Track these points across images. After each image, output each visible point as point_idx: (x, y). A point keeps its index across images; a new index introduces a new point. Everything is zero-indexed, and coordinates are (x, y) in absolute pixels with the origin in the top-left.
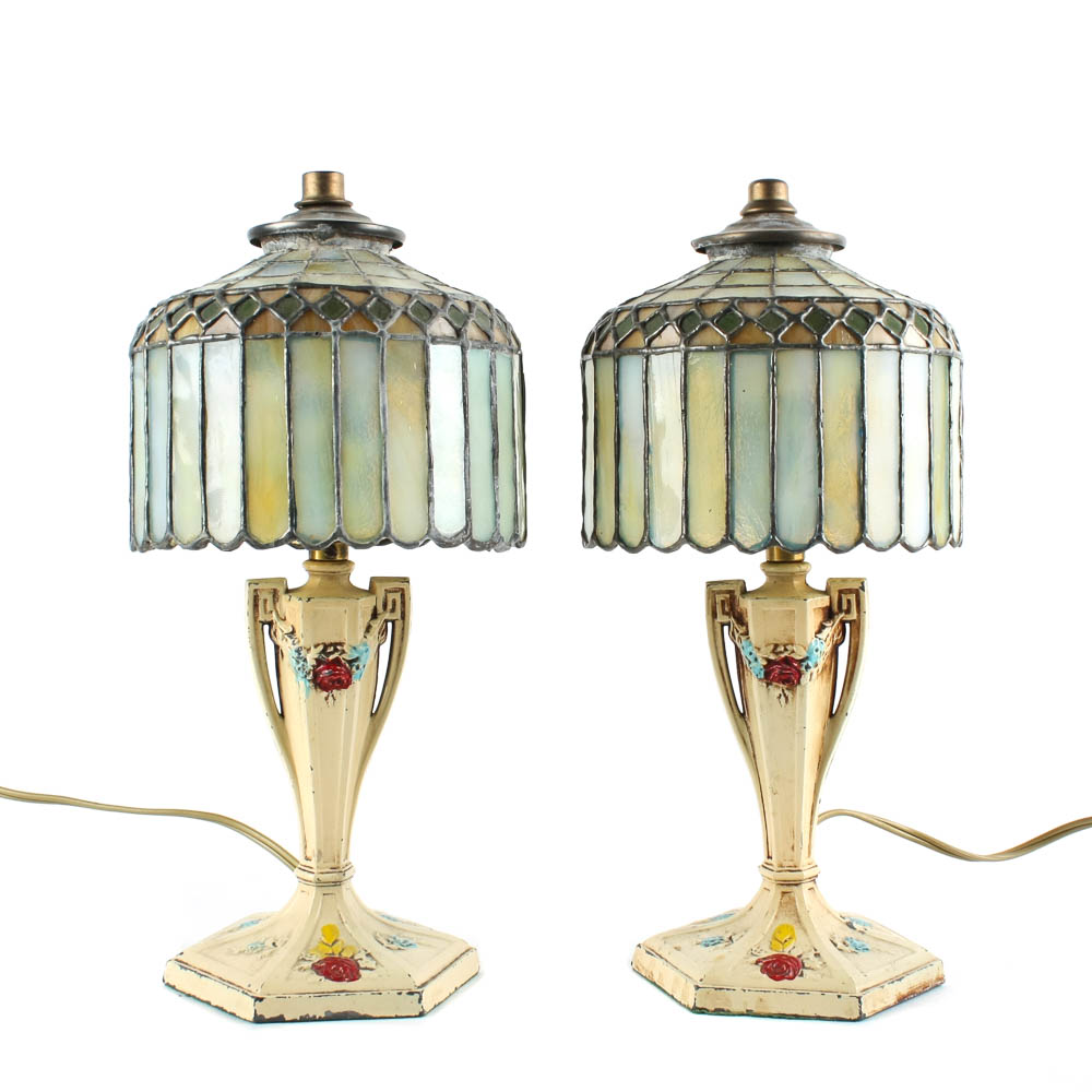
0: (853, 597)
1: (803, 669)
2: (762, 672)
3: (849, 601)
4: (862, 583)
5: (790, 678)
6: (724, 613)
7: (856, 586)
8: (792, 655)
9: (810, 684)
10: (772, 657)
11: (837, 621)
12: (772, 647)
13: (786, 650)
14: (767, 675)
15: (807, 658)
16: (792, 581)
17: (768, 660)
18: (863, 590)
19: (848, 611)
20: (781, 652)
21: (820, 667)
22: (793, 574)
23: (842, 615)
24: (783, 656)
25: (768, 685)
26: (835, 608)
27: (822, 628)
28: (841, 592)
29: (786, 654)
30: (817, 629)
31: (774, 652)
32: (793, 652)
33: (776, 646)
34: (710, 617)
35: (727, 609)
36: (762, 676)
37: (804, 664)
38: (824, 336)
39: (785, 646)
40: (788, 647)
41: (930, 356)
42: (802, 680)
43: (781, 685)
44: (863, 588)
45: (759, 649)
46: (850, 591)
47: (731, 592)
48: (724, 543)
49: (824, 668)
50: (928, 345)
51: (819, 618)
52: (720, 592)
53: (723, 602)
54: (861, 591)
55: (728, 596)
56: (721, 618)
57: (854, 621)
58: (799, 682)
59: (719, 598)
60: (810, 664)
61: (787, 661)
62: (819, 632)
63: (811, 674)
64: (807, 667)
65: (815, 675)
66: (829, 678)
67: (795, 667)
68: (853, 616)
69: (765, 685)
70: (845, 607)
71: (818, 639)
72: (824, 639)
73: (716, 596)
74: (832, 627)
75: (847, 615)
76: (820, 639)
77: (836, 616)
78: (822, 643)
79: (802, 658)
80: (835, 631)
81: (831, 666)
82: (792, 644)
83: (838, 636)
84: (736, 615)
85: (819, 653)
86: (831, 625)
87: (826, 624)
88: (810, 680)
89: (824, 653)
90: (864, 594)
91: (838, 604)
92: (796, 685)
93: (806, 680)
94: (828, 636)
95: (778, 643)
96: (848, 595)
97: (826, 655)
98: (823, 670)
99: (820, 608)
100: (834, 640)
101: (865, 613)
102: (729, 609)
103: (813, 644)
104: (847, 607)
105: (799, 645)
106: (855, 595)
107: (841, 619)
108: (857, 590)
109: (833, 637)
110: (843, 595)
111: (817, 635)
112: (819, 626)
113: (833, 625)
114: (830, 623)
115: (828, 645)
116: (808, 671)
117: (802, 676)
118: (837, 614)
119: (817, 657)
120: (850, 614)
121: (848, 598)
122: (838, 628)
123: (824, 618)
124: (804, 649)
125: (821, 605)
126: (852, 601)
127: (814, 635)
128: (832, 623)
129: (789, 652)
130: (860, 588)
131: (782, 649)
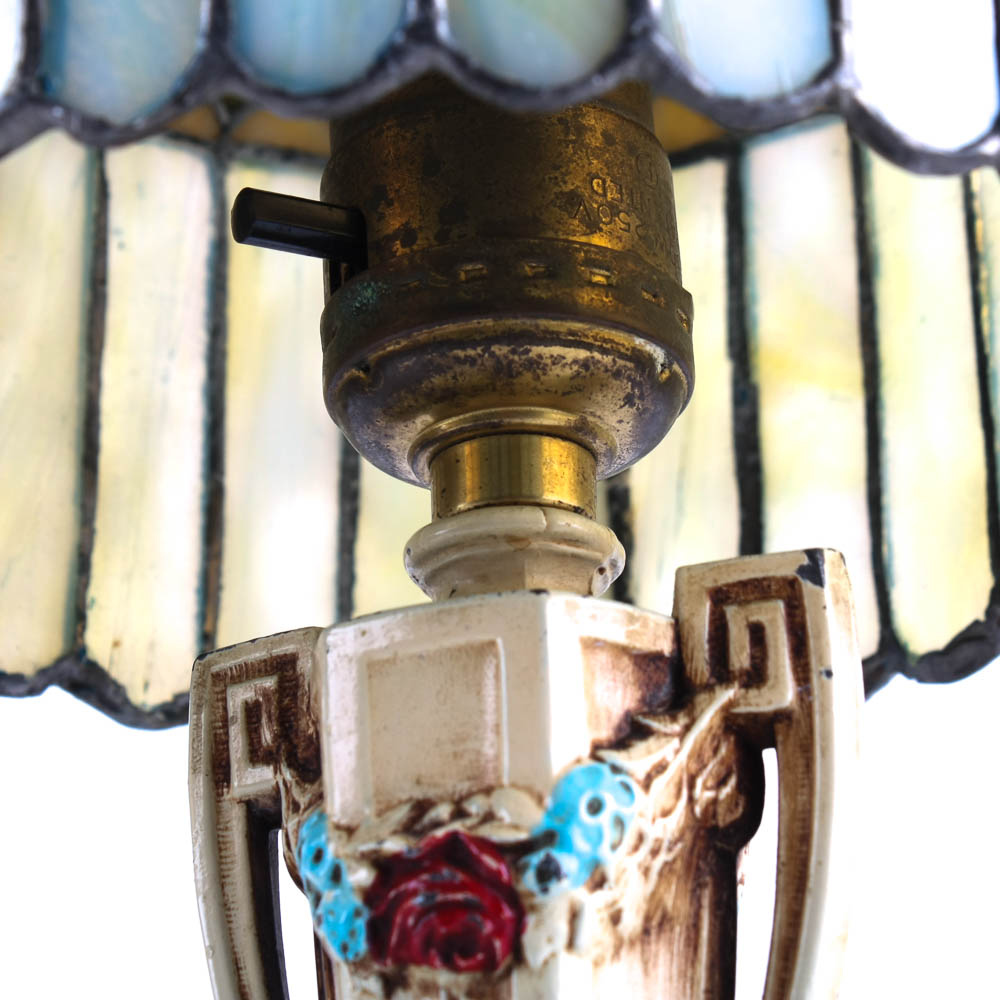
0: (773, 615)
2: (361, 924)
3: (757, 633)
5: (473, 931)
6: (257, 755)
7: (788, 567)
8: (487, 831)
9: (565, 959)
11: (708, 717)
12: (401, 814)
13: (459, 813)
14: (377, 933)
15: (549, 838)
18: (818, 580)
19: (756, 676)
20: (438, 824)
21: (629, 903)
22: (517, 541)
23: (726, 695)
24: (440, 833)
27: (631, 732)
28: (720, 598)
29: (457, 826)
30: (605, 733)
31: (408, 828)
32: (489, 817)
33: (422, 807)
35: (267, 736)
36: (362, 946)
37: (536, 859)
40: (475, 807)
42: (529, 938)
43: (443, 977)
44: (814, 576)
45: (350, 831)
46: (759, 589)
51: (619, 696)
52: (246, 673)
53: (252, 711)
54: (807, 586)
55: (270, 683)
56: (252, 779)
57: (782, 716)
58: (518, 956)
59: (240, 696)
60: (568, 863)
61: (454, 851)
62: (619, 743)
63: (575, 916)
64: (549, 873)
67: (494, 879)
68: (783, 693)
69: (373, 985)
70: (740, 656)
71: (605, 769)
72: (641, 776)
73: (230, 691)
74: (682, 735)
75: (753, 693)
76: (616, 769)
77: (702, 698)
78: (627, 788)
79: (523, 836)
80: (699, 758)
81: (696, 927)
82: (488, 791)
83: (721, 783)
84: (301, 753)
85: (605, 818)
86: (677, 728)
87: (655, 724)
88: (571, 944)
89: (641, 838)
90: (819, 597)
91: (712, 649)
92: (508, 973)
93: (550, 940)
94: (661, 768)
95: (431, 793)
96: (753, 607)
97: (655, 853)
98: (646, 931)
99: (624, 650)
100: (703, 795)
101: (829, 674)
102: (276, 738)
103: (581, 781)
104: (753, 657)
105: (514, 785)
106: (781, 605)
107: (731, 704)
108: (792, 583)
109: (691, 786)
110: (731, 611)
111: (604, 754)
112: (619, 729)
113: (687, 728)
114: (674, 719)
115: (666, 813)
116: (555, 887)
117: (531, 920)
118: (709, 688)
119: (600, 836)
120: (764, 690)
121: (754, 618)
122: (716, 751)
123: (643, 701)
124: (540, 800)
125: (630, 634)
126: (769, 631)
127: (586, 751)
128: (683, 720)
129: (469, 822)
130: (802, 570)
131: (443, 811)
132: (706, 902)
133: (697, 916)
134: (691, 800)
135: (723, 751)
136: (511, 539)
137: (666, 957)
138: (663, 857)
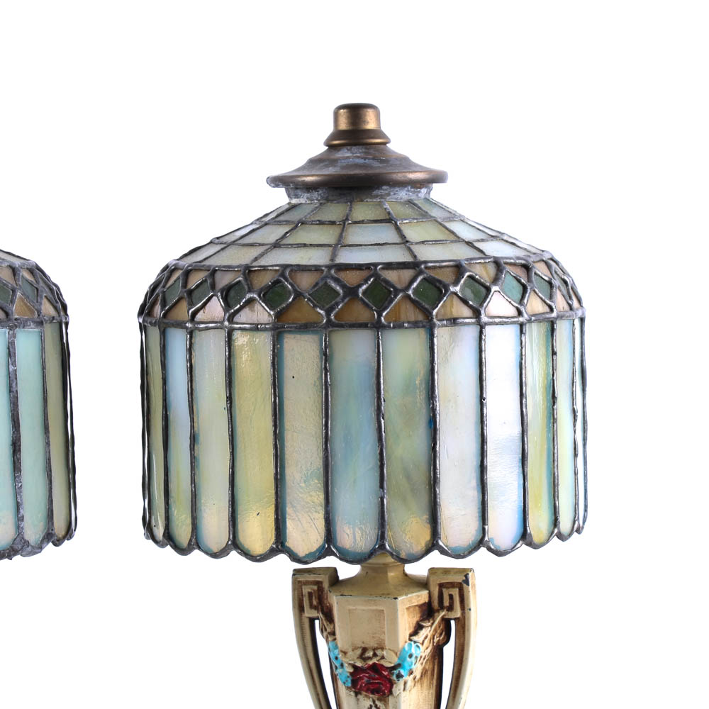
0: (455, 592)
1: (394, 677)
2: (349, 680)
3: (451, 597)
4: (466, 576)
5: (380, 688)
6: (312, 606)
7: (459, 579)
8: (383, 662)
9: (403, 694)
10: (359, 664)
11: (438, 620)
12: (359, 652)
13: (375, 655)
14: (354, 683)
15: (399, 666)
16: (386, 573)
17: (354, 666)
18: (468, 584)
19: (450, 608)
20: (370, 658)
21: (418, 674)
22: (386, 564)
23: (442, 614)
24: (371, 663)
25: (357, 694)
26: (436, 604)
27: (418, 628)
28: (441, 586)
29: (375, 660)
30: (412, 630)
31: (362, 657)
32: (383, 658)
33: (365, 650)
34: (297, 611)
35: (315, 603)
36: (350, 685)
37: (396, 672)
38: (384, 314)
39: (374, 650)
40: (379, 652)
41: (522, 325)
42: (393, 690)
43: (371, 696)
44: (467, 582)
45: (345, 653)
46: (452, 585)
47: (319, 583)
48: (272, 552)
49: (424, 673)
50: (520, 313)
51: (416, 618)
52: (307, 583)
53: (310, 594)
54: (465, 585)
55: (315, 588)
56: (309, 613)
57: (459, 618)
58: (391, 693)
59: (306, 590)
60: (402, 672)
61: (376, 668)
62: (415, 633)
63: (405, 683)
64: (399, 676)
65: (410, 684)
66: (431, 683)
67: (385, 676)
68: (457, 613)
69: (352, 693)
70: (446, 603)
71: (412, 643)
72: (421, 642)
73: (303, 587)
74: (431, 626)
75: (450, 613)
76: (415, 642)
77: (436, 614)
78: (418, 646)
79: (393, 665)
80: (435, 630)
81: (433, 670)
82: (382, 649)
83: (441, 635)
84: (325, 610)
85: (413, 659)
86: (430, 624)
87: (424, 624)
88: (404, 689)
89: (421, 657)
90: (468, 589)
91: (439, 600)
92: (388, 696)
93: (399, 690)
94: (426, 637)
95: (367, 646)
96: (451, 589)
97: (424, 659)
98: (422, 676)
99: (417, 606)
100: (436, 640)
101: (470, 610)
102: (317, 603)
103: (407, 648)
104: (450, 603)
105: (389, 649)
106: (458, 589)
107: (444, 616)
108: (460, 583)
109: (433, 638)
110: (444, 590)
111: (412, 638)
112: (415, 627)
113: (433, 624)
114: (429, 622)
115: (427, 648)
116: (401, 679)
117: (395, 686)
118: (438, 611)
119: (412, 663)
120: (453, 612)
121: (450, 593)
122: (440, 627)
123: (421, 617)
124: (396, 654)
125: (418, 601)
126: (454, 597)
127: (408, 638)
128: (431, 622)
129: (378, 658)
130: (463, 581)
131: (370, 654)
132: (436, 663)
133: (434, 667)
134: (433, 642)
135: (441, 627)
136: (384, 564)
137: (426, 681)
138: (427, 658)
